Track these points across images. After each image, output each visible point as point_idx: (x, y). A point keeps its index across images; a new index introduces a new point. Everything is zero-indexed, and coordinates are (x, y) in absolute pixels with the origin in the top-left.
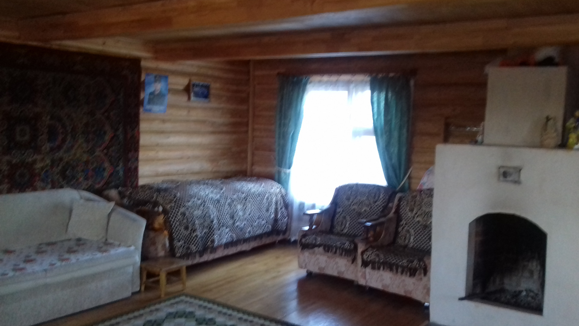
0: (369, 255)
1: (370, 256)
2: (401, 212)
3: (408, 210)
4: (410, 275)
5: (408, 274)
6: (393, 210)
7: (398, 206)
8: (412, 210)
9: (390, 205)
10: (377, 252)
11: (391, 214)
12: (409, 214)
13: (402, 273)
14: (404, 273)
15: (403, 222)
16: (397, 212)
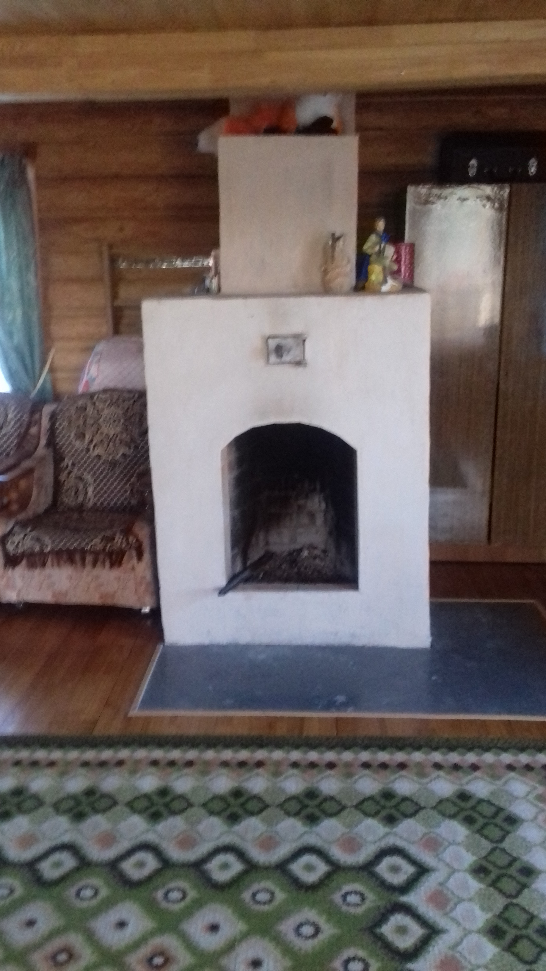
0: (18, 543)
1: (20, 544)
2: (60, 441)
3: (73, 435)
4: (112, 566)
5: (108, 564)
6: (43, 442)
7: (52, 431)
8: (81, 436)
9: (33, 430)
10: (34, 533)
11: (41, 450)
12: (78, 444)
13: (94, 564)
14: (99, 564)
15: (68, 461)
16: (51, 443)
